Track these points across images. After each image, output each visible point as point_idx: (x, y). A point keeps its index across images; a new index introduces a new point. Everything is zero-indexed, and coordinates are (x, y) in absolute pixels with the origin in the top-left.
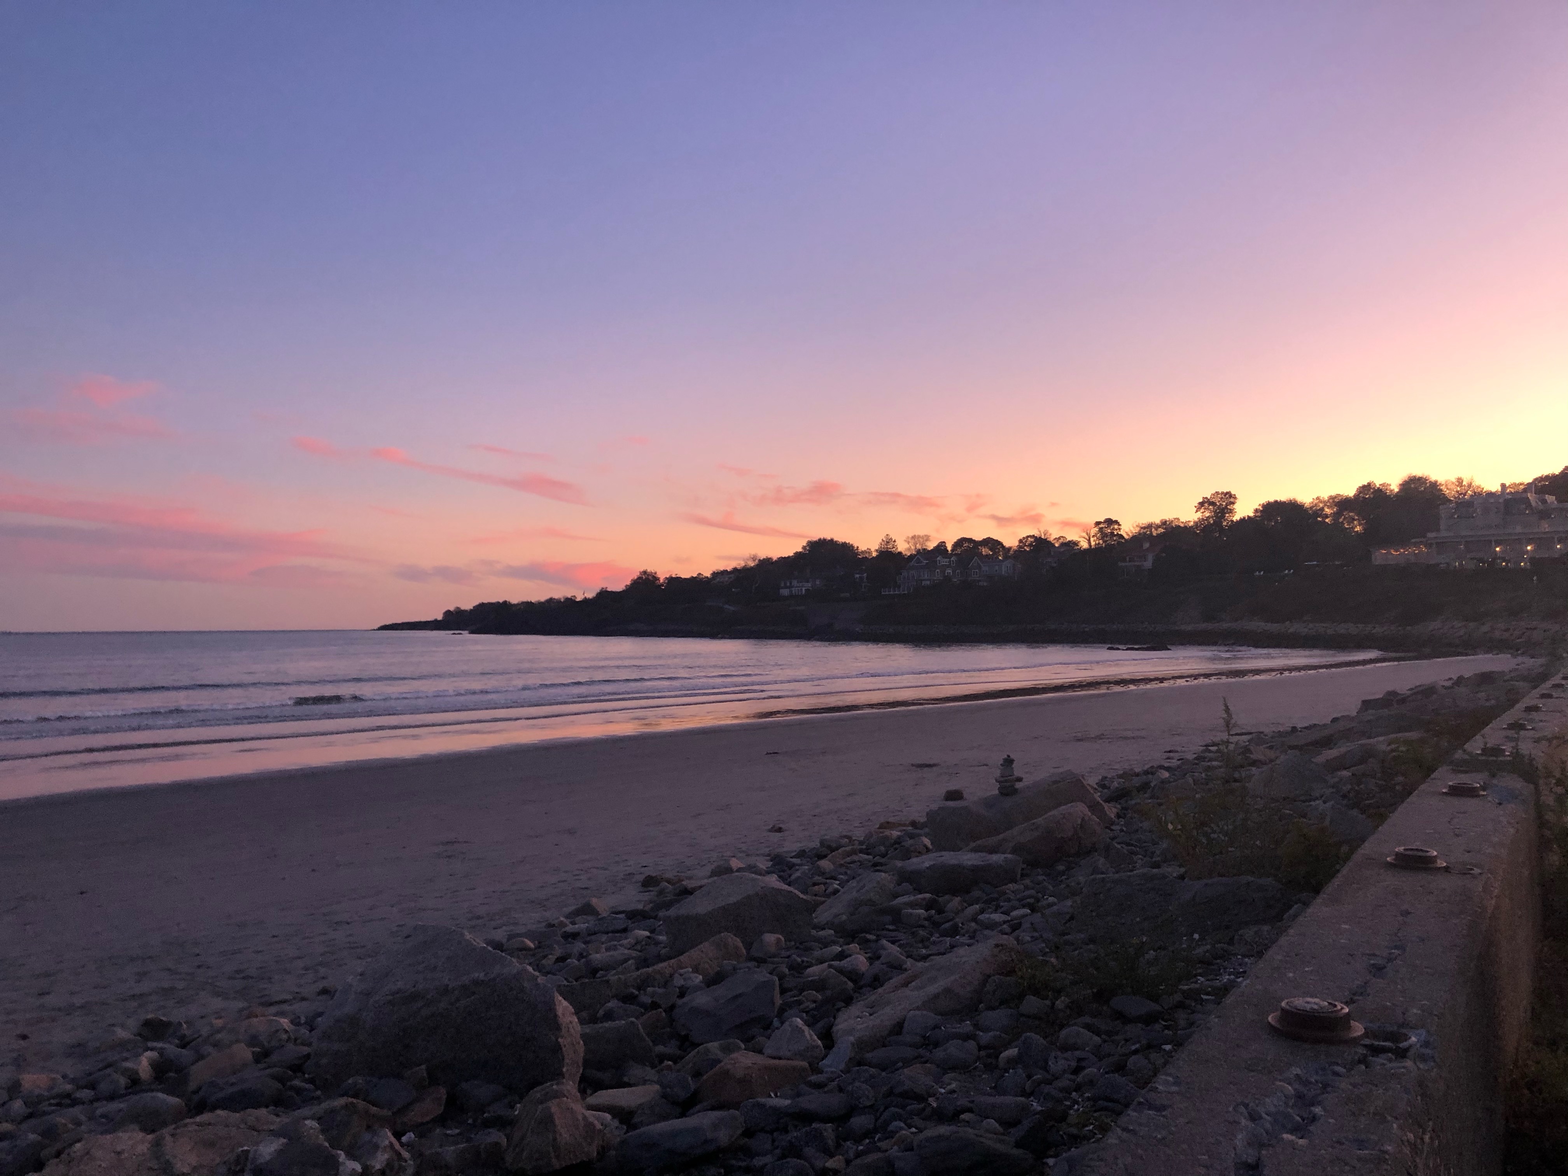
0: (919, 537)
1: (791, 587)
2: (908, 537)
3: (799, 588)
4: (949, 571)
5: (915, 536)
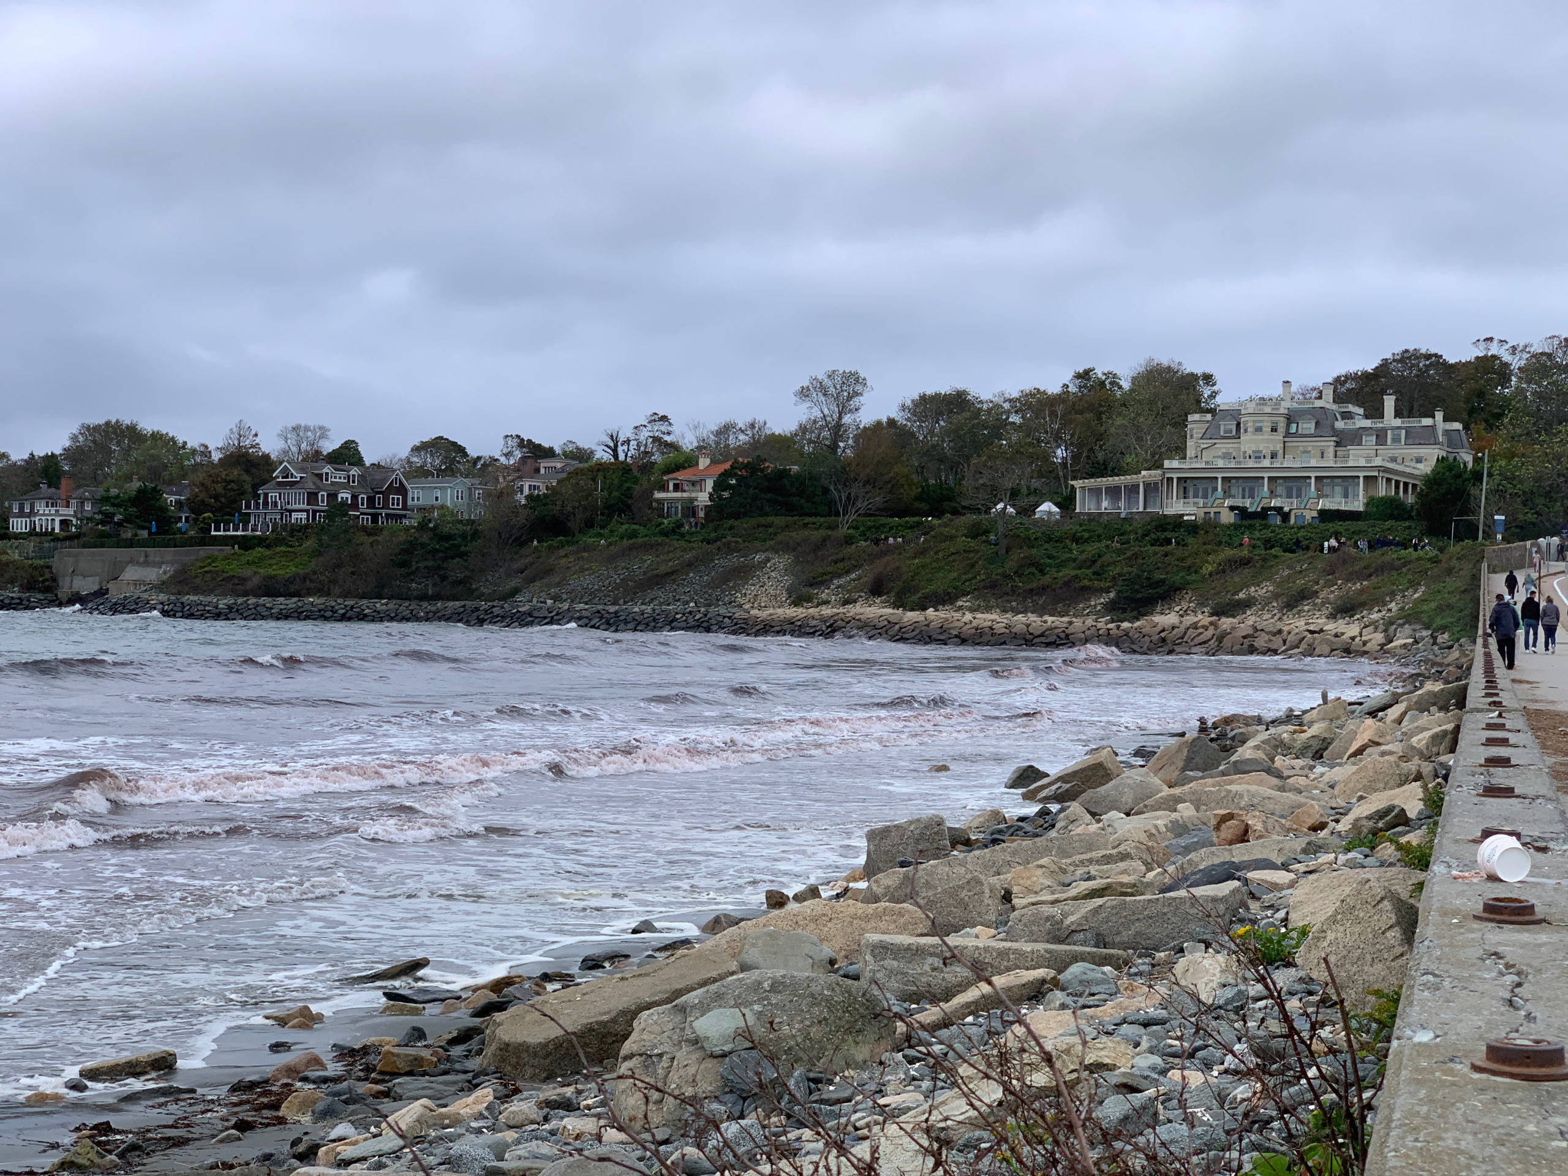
1: (32, 513)
3: (50, 518)
4: (344, 495)
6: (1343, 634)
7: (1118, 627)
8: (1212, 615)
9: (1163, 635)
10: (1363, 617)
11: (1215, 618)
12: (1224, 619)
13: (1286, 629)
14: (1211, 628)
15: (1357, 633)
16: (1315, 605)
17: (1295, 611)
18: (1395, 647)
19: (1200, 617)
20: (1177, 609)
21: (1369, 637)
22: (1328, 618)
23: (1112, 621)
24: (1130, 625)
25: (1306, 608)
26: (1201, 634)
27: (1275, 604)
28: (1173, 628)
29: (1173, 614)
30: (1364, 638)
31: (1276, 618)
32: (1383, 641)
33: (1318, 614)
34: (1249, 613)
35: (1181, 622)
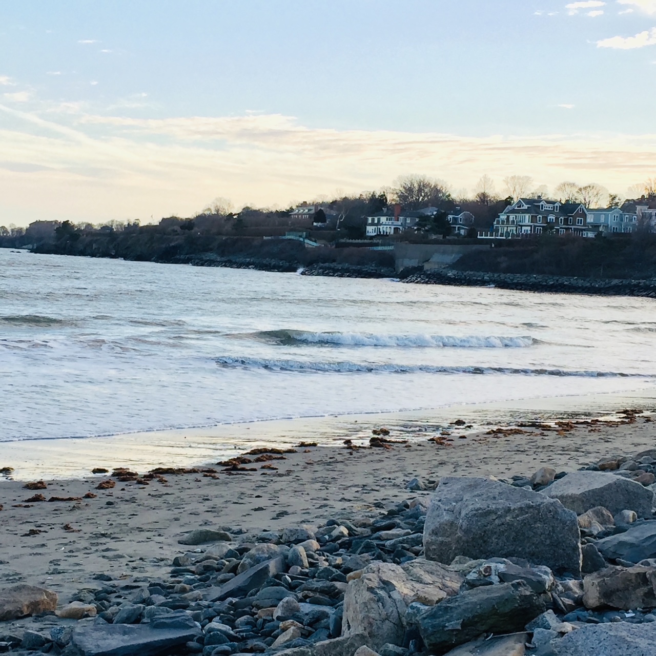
0: (519, 178)
1: (379, 224)
2: (508, 177)
3: (388, 227)
4: (551, 217)
5: (515, 176)
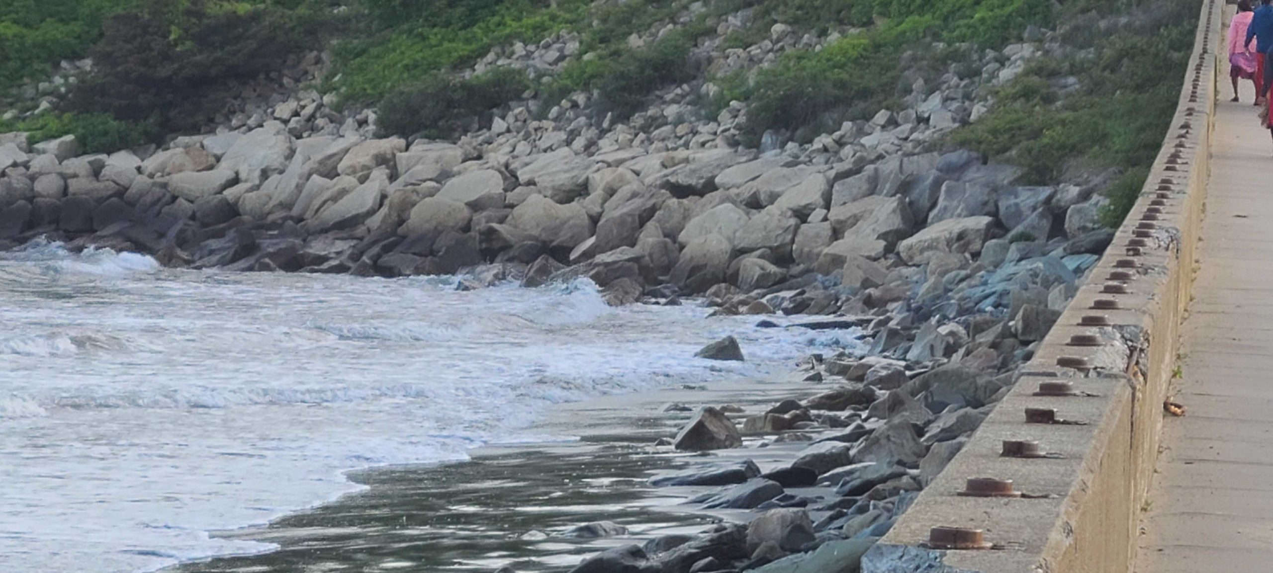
6: (773, 197)
7: (96, 171)
8: (385, 130)
9: (230, 193)
10: (840, 143)
11: (396, 141)
12: (419, 147)
13: (600, 179)
14: (380, 175)
15: (815, 197)
16: (698, 100)
17: (638, 119)
18: (931, 246)
19: (351, 136)
20: (284, 109)
21: (853, 208)
22: (733, 143)
23: (82, 148)
24: (135, 161)
25: (671, 111)
26: (343, 192)
27: (580, 98)
28: (265, 174)
29: (271, 126)
30: (837, 213)
31: (579, 143)
32: (896, 222)
33: (705, 130)
34: (498, 125)
35: (291, 154)
